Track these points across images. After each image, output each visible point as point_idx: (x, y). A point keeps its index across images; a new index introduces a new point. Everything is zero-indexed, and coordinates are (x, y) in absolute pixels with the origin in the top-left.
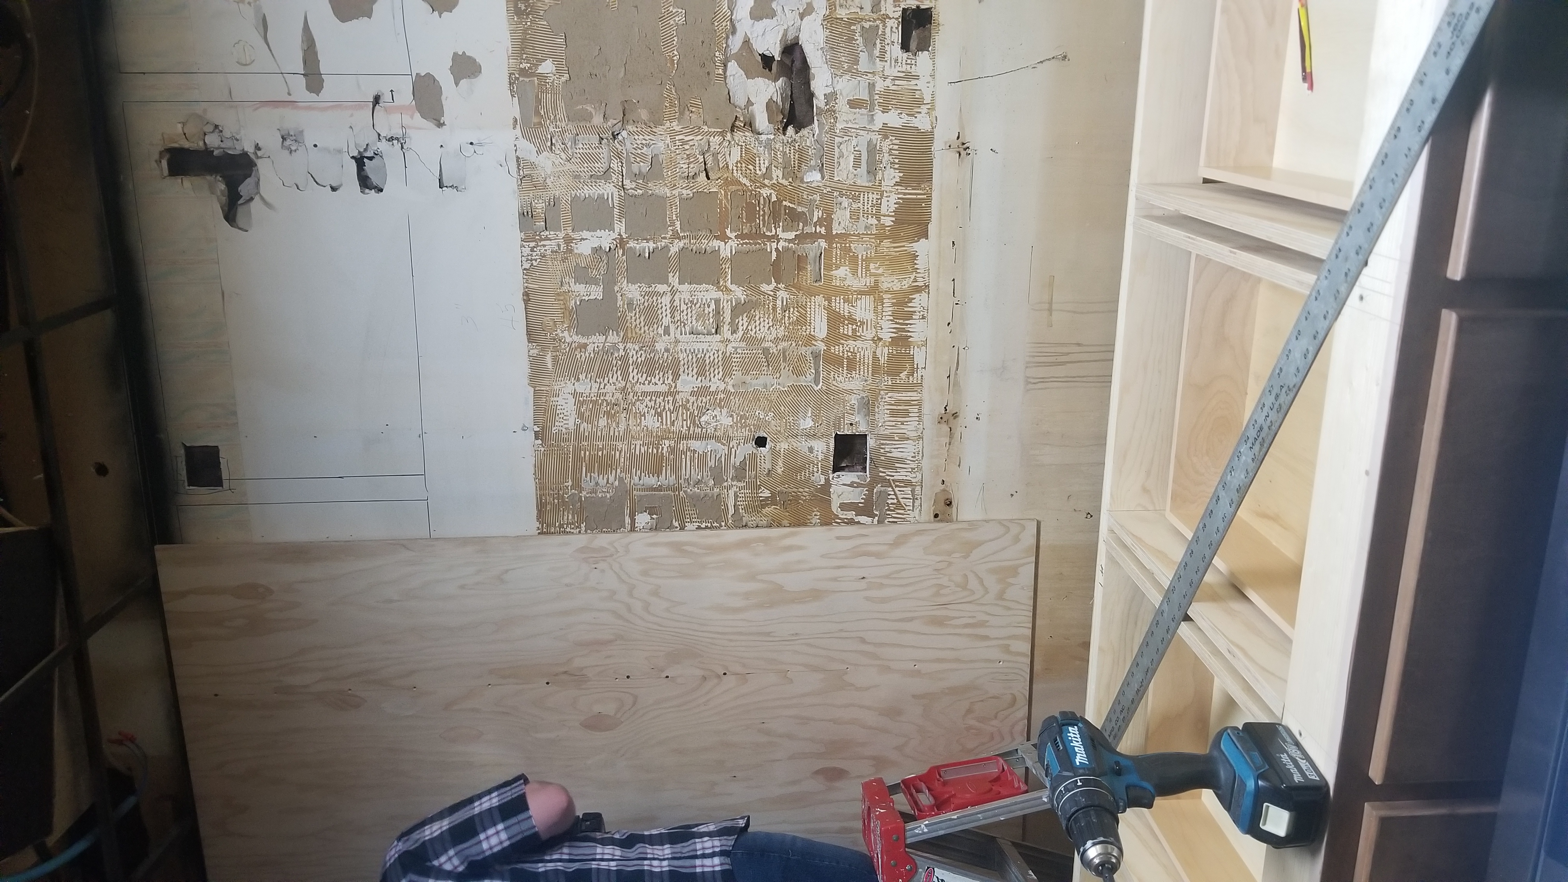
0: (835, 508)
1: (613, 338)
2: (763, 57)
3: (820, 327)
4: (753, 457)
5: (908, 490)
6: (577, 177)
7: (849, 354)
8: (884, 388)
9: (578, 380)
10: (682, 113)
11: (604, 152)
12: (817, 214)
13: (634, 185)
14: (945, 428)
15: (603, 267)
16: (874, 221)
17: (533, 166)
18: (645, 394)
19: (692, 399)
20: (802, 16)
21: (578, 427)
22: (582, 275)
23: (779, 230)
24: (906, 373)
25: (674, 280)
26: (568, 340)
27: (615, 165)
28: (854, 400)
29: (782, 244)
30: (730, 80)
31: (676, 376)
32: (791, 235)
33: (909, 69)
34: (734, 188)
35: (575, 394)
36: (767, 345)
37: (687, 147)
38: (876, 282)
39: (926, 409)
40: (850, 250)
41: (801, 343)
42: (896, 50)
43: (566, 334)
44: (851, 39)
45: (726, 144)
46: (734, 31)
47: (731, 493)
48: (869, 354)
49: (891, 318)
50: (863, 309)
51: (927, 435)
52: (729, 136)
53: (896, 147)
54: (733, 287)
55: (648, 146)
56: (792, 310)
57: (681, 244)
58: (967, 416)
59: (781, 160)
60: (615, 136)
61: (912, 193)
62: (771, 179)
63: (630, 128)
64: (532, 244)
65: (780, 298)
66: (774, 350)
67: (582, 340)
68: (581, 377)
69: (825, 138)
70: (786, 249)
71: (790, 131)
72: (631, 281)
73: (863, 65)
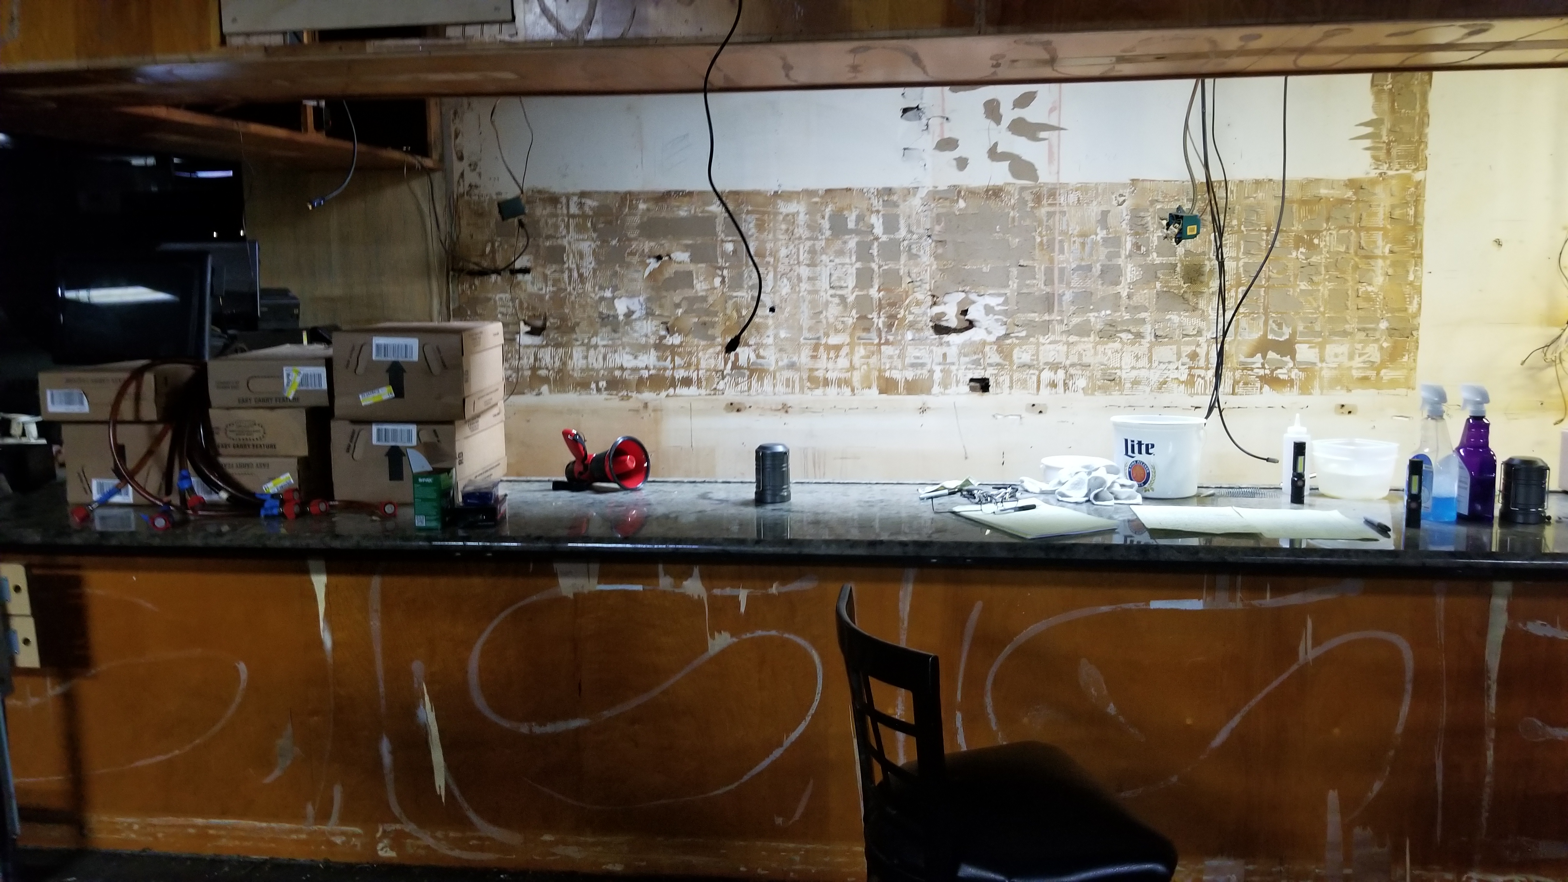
1: (828, 233)
2: (967, 311)
3: (834, 340)
5: (746, 388)
6: (909, 217)
7: (820, 356)
8: (801, 374)
9: (805, 215)
10: (940, 270)
11: (921, 231)
12: (891, 338)
14: (780, 407)
15: (865, 229)
16: (887, 368)
17: (915, 195)
18: (798, 249)
19: (796, 274)
20: (986, 329)
21: (781, 214)
22: (860, 218)
23: (883, 319)
24: (810, 385)
25: (858, 265)
26: (827, 210)
27: (915, 236)
29: (876, 320)
30: (956, 294)
31: (808, 265)
32: (881, 325)
33: (961, 382)
34: (904, 296)
35: (798, 213)
36: (824, 312)
37: (924, 272)
38: (857, 369)
39: (791, 397)
40: (873, 355)
41: (825, 330)
42: (971, 375)
43: (830, 209)
44: (975, 353)
45: (926, 292)
46: (979, 296)
48: (819, 366)
49: (838, 377)
50: (843, 362)
51: (776, 397)
52: (930, 293)
53: (924, 377)
54: (854, 295)
55: (925, 253)
56: (843, 325)
57: (876, 269)
58: (787, 418)
59: (918, 319)
60: (929, 236)
61: (901, 385)
62: (908, 314)
63: (933, 244)
64: (876, 193)
65: (848, 319)
66: (822, 316)
67: (827, 217)
68: (807, 216)
69: (929, 341)
70: (873, 322)
71: (931, 324)
72: (858, 244)
73: (964, 360)
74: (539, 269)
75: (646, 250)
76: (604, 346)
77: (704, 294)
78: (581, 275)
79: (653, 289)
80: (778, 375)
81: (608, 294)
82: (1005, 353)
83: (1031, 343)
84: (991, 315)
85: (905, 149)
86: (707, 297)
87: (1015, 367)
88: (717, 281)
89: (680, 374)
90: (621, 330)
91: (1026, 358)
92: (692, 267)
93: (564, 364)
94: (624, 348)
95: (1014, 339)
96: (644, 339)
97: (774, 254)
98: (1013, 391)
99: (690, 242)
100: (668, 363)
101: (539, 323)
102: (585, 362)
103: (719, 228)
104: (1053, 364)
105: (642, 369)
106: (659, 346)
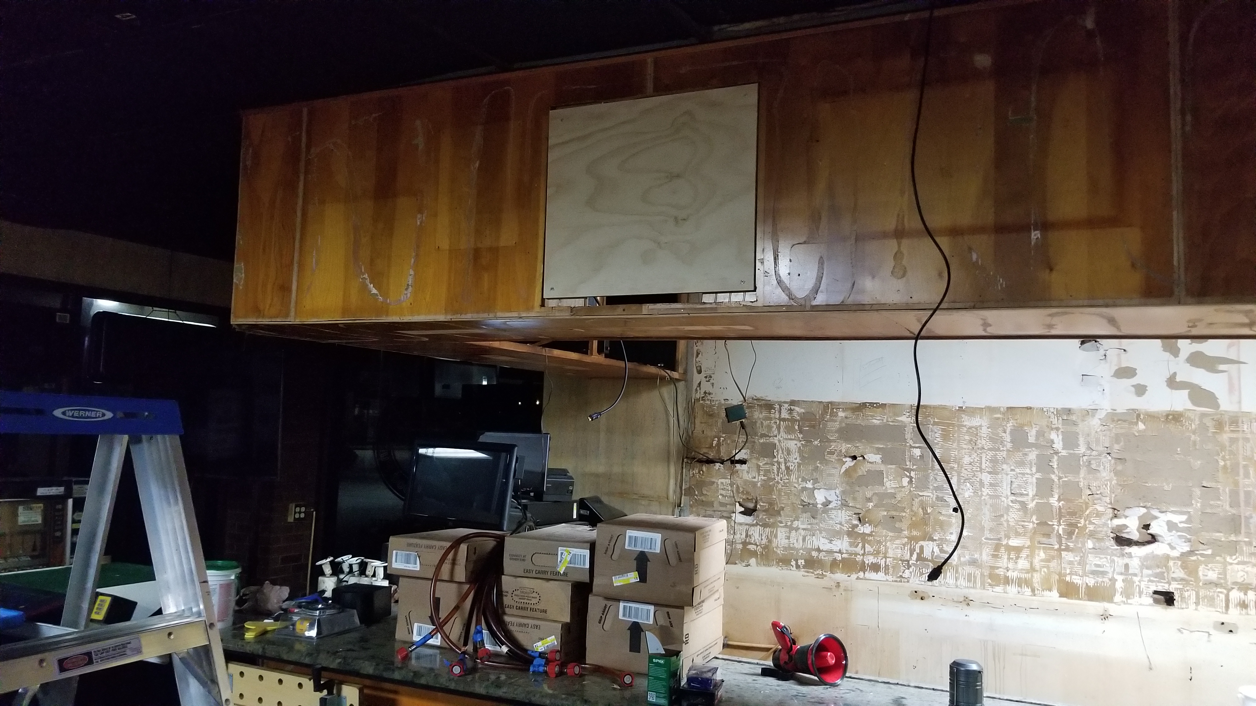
0: (922, 543)
1: (1009, 445)
2: (1149, 525)
3: (1014, 542)
4: (948, 506)
6: (1088, 435)
7: (1000, 556)
8: (983, 571)
9: (988, 428)
11: (1101, 448)
12: (1071, 545)
13: (1085, 460)
14: (962, 599)
15: (1045, 443)
16: (1068, 571)
17: (1093, 416)
18: (981, 458)
19: (978, 480)
20: (1169, 544)
21: (965, 426)
22: (1040, 434)
23: (1063, 527)
24: (990, 582)
25: (1038, 475)
26: (1008, 425)
27: (1094, 453)
28: (976, 556)
29: (1056, 527)
30: (1137, 509)
31: (990, 473)
32: (1061, 532)
33: (1144, 593)
34: (1084, 506)
35: (981, 426)
36: (1005, 516)
37: (1104, 486)
38: (1037, 571)
39: (971, 591)
40: (1054, 559)
41: (1006, 532)
42: (1154, 588)
43: (1011, 424)
44: (1158, 567)
45: (1106, 504)
46: (1161, 512)
47: (930, 494)
48: (1000, 565)
49: (1019, 577)
50: (1023, 563)
51: (958, 590)
52: (1110, 506)
53: (1105, 585)
54: (1034, 503)
55: (1104, 468)
56: (1023, 529)
57: (1056, 479)
58: (968, 610)
59: (1098, 529)
60: (1109, 454)
61: (1082, 591)
62: (1089, 524)
63: (1113, 461)
64: (1055, 413)
65: (1029, 524)
66: (1002, 519)
67: (1008, 431)
68: (990, 430)
69: (1110, 551)
70: (1054, 529)
71: (1112, 535)
72: (1038, 456)
73: (1146, 572)
74: (754, 461)
75: (843, 451)
76: (804, 529)
77: (893, 491)
78: (787, 468)
79: (847, 484)
80: (960, 569)
81: (809, 485)
82: (1191, 570)
83: (1218, 562)
84: (1174, 532)
85: (1083, 375)
86: (895, 494)
87: (1201, 584)
88: (905, 481)
89: (869, 560)
90: (819, 517)
91: (1212, 576)
92: (882, 467)
93: (770, 541)
94: (821, 533)
95: (1199, 557)
96: (839, 526)
97: (958, 461)
98: (1199, 607)
99: (882, 446)
100: (859, 550)
101: (751, 505)
102: (787, 541)
103: (908, 436)
104: (1243, 584)
105: (836, 552)
106: (852, 533)
